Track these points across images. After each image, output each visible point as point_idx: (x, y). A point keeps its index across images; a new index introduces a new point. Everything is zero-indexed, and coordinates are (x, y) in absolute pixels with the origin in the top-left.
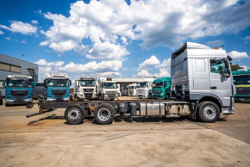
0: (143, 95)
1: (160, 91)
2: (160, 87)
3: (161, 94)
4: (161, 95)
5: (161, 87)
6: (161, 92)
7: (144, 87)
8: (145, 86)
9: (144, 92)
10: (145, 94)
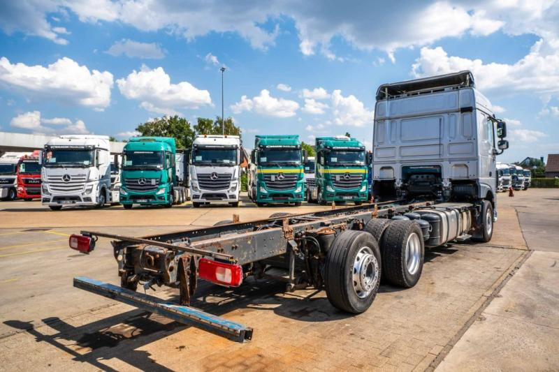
0: (82, 197)
1: (153, 182)
2: (156, 170)
3: (158, 189)
4: (161, 192)
5: (158, 166)
6: (161, 183)
7: (83, 167)
8: (86, 163)
9: (87, 186)
10: (90, 190)
